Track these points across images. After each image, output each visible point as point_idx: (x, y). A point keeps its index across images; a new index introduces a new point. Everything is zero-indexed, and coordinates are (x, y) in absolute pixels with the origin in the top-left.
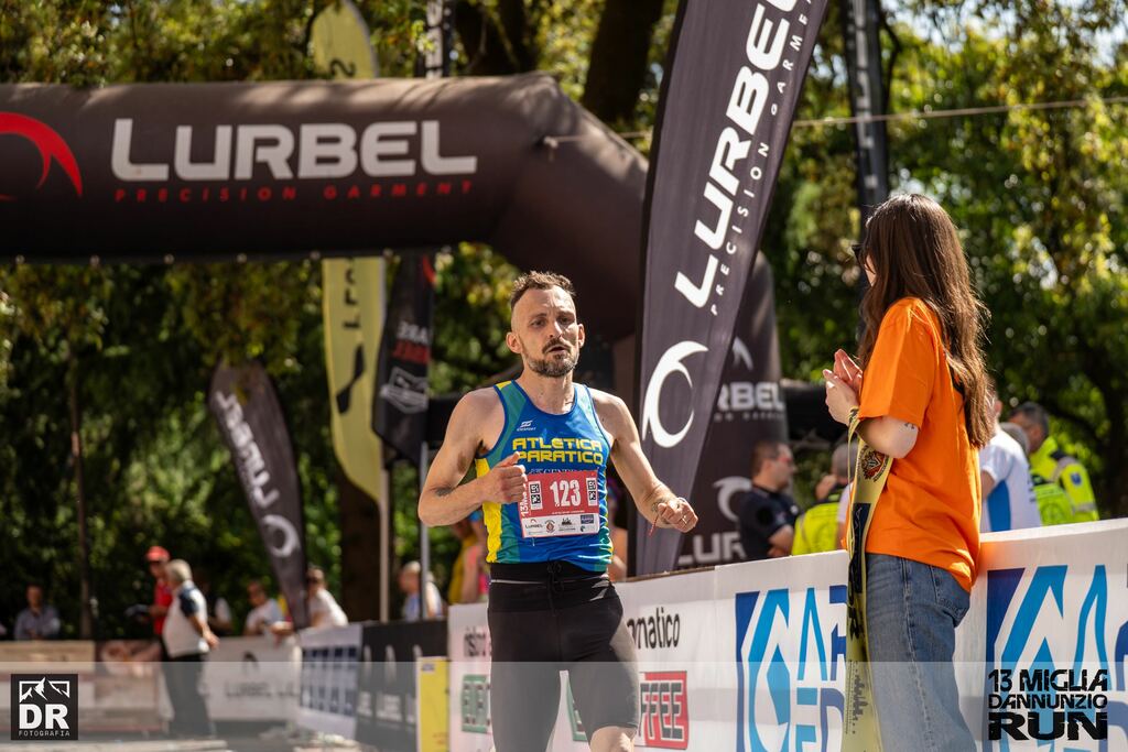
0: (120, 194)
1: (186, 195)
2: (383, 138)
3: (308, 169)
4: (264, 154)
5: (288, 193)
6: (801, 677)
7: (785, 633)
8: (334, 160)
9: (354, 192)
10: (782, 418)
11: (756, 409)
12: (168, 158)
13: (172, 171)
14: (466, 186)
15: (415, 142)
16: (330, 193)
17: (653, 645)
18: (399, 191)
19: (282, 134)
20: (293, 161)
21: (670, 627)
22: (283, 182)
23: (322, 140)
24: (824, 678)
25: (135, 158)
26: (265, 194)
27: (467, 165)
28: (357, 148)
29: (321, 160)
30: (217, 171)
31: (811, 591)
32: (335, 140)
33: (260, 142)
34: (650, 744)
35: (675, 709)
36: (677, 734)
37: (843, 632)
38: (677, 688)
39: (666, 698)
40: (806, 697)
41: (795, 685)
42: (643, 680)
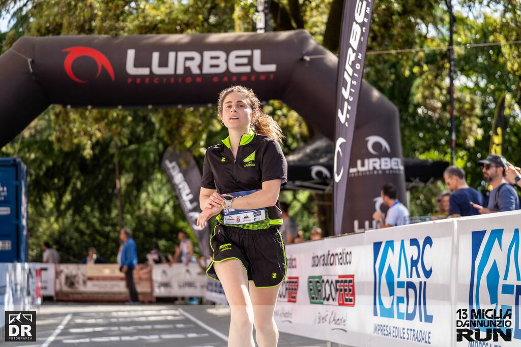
0: (130, 80)
1: (157, 80)
2: (237, 57)
3: (207, 70)
4: (188, 63)
5: (199, 80)
6: (399, 277)
7: (393, 259)
8: (217, 66)
9: (226, 79)
10: (402, 173)
12: (149, 65)
13: (151, 71)
14: (272, 77)
15: (250, 58)
16: (215, 80)
17: (341, 264)
18: (244, 78)
19: (196, 55)
21: (348, 256)
22: (197, 75)
23: (212, 58)
24: (408, 277)
26: (189, 80)
27: (272, 68)
28: (227, 61)
29: (212, 66)
30: (169, 70)
31: (403, 241)
32: (217, 58)
33: (187, 59)
34: (340, 304)
35: (350, 290)
36: (351, 300)
37: (415, 258)
38: (350, 281)
39: (346, 286)
40: (401, 285)
41: (396, 280)
42: (337, 278)
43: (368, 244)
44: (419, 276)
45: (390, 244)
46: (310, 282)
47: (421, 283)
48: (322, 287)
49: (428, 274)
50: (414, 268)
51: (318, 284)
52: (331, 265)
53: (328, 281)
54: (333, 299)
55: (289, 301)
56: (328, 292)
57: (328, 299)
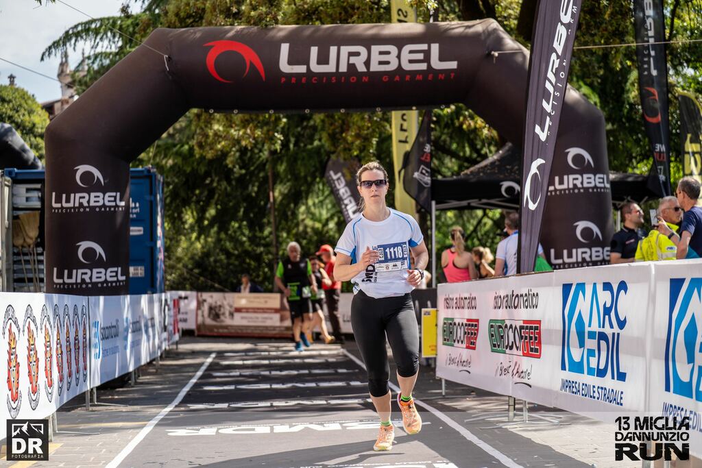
0: (283, 80)
1: (315, 80)
2: (411, 52)
3: (375, 67)
4: (353, 60)
5: (365, 79)
6: (590, 326)
7: (583, 305)
8: (388, 63)
9: (397, 78)
10: (609, 191)
11: (596, 187)
12: (307, 62)
13: (308, 68)
14: (452, 75)
15: (427, 54)
16: (385, 79)
17: (527, 307)
18: (419, 77)
19: (362, 50)
20: (367, 63)
21: (534, 299)
22: (363, 73)
23: (381, 53)
24: (600, 327)
25: (290, 62)
26: (353, 79)
27: (453, 65)
28: (399, 57)
29: (381, 63)
30: (330, 68)
31: (595, 284)
32: (388, 53)
33: (351, 54)
34: (524, 355)
35: (536, 338)
36: (536, 350)
37: (608, 305)
38: (536, 328)
39: (532, 333)
40: (592, 335)
41: (587, 329)
42: (521, 323)
43: (557, 285)
44: (612, 326)
45: (581, 286)
46: (492, 326)
47: (614, 334)
48: (504, 333)
49: (622, 324)
50: (607, 317)
51: (501, 329)
52: (515, 308)
53: (511, 326)
54: (517, 348)
55: (468, 347)
56: (511, 339)
57: (511, 348)
